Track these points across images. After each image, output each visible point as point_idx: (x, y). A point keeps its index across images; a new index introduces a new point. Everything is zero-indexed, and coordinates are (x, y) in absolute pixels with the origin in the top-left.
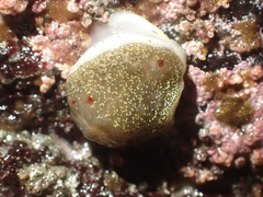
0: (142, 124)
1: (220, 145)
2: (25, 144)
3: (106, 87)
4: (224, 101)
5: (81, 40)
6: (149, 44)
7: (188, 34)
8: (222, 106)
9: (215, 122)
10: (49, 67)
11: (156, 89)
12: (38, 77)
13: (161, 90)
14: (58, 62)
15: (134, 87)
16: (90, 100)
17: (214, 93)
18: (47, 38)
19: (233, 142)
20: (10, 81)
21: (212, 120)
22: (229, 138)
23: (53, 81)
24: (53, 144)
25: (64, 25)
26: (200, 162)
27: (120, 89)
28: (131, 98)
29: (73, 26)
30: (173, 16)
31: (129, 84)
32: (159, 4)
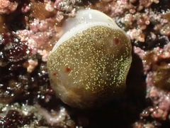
0: (105, 86)
1: (158, 105)
2: (17, 112)
3: (80, 59)
4: (158, 72)
5: (55, 32)
6: (108, 26)
7: (131, 23)
8: (157, 75)
9: (153, 88)
10: (34, 53)
11: (114, 61)
12: (25, 61)
13: (117, 61)
14: (40, 49)
15: (99, 59)
16: (68, 70)
17: (151, 66)
18: (31, 31)
19: (167, 102)
20: (6, 64)
21: (151, 86)
22: (164, 99)
23: (36, 63)
24: (37, 112)
25: (43, 22)
26: (144, 117)
27: (89, 60)
28: (97, 67)
29: (49, 22)
30: (120, 11)
31: (96, 56)
32: (110, 2)
